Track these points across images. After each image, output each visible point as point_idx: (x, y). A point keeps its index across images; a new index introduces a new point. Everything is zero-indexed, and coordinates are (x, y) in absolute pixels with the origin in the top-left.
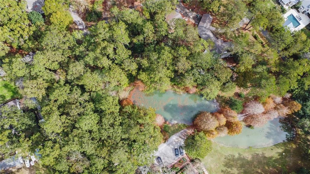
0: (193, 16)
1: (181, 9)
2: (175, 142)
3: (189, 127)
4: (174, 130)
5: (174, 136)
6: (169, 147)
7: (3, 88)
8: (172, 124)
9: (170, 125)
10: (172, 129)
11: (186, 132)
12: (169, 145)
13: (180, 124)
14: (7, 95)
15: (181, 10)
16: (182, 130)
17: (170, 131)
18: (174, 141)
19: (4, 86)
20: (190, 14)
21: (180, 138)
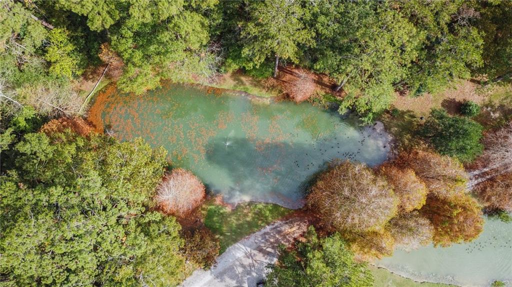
2: (243, 266)
3: (291, 216)
4: (240, 226)
5: (238, 245)
6: (222, 284)
8: (232, 205)
9: (228, 209)
10: (233, 220)
11: (279, 232)
12: (220, 276)
13: (260, 206)
16: (268, 224)
17: (225, 229)
18: (237, 263)
21: (261, 255)
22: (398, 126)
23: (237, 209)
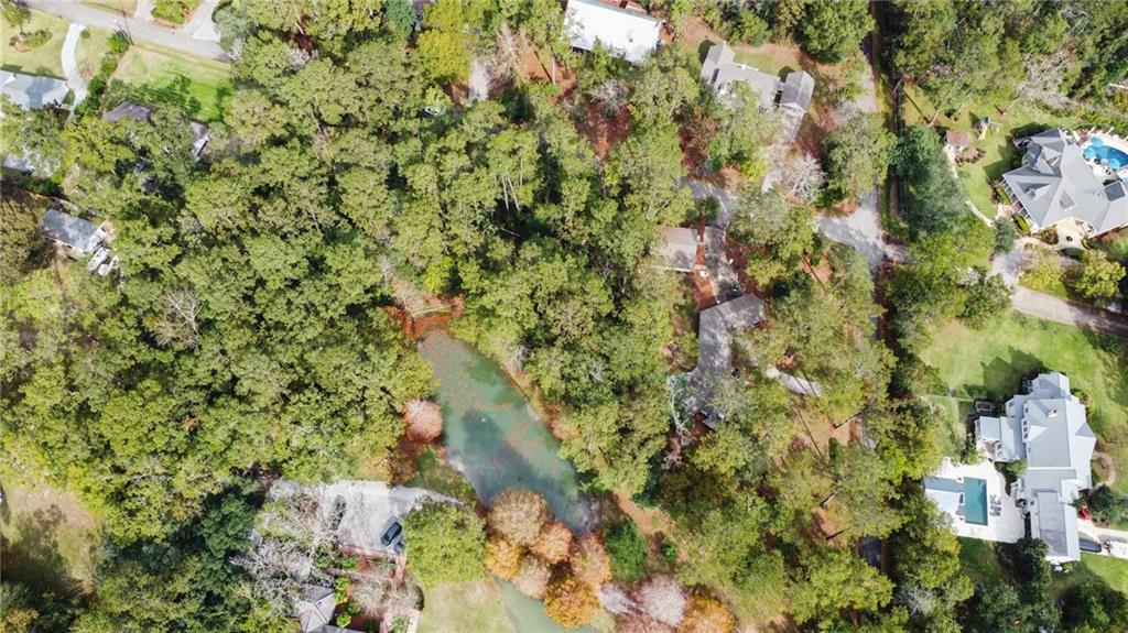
0: (728, 279)
1: (713, 243)
4: (438, 481)
6: (389, 506)
7: (215, 92)
8: (447, 463)
9: (442, 462)
10: (438, 473)
12: (393, 500)
13: (463, 480)
14: (206, 109)
15: (709, 246)
16: (457, 498)
17: (427, 473)
19: (219, 90)
20: (722, 269)
22: (610, 518)
23: (448, 468)
